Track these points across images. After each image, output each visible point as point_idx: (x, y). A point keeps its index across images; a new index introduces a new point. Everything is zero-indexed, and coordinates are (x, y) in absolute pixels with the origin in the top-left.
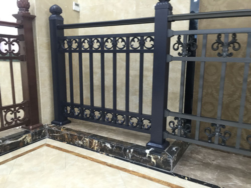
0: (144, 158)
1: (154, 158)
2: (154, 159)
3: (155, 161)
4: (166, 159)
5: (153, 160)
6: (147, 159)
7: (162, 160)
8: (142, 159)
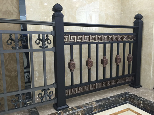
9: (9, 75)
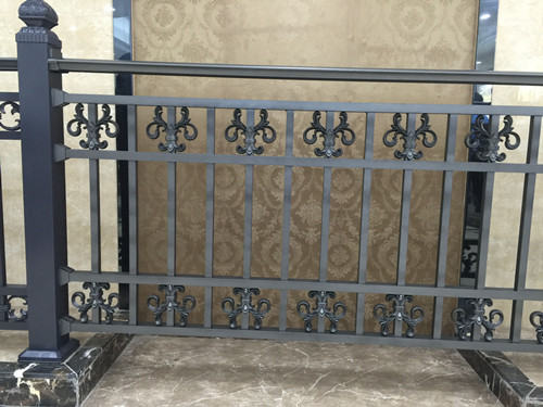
0: (12, 391)
1: (34, 386)
2: (36, 387)
3: (37, 393)
4: (64, 382)
5: (33, 391)
6: (19, 392)
7: (54, 385)
8: (5, 394)
9: (418, 239)
